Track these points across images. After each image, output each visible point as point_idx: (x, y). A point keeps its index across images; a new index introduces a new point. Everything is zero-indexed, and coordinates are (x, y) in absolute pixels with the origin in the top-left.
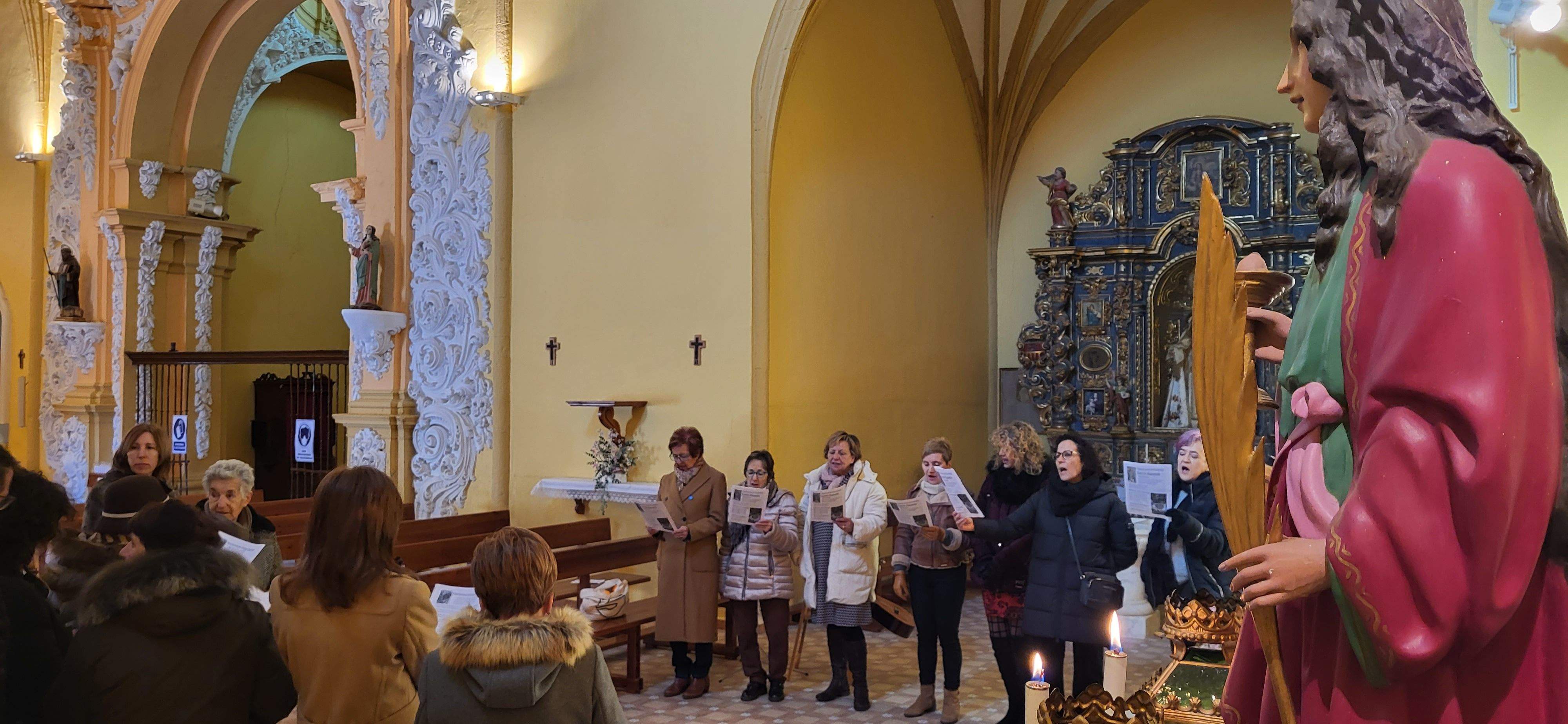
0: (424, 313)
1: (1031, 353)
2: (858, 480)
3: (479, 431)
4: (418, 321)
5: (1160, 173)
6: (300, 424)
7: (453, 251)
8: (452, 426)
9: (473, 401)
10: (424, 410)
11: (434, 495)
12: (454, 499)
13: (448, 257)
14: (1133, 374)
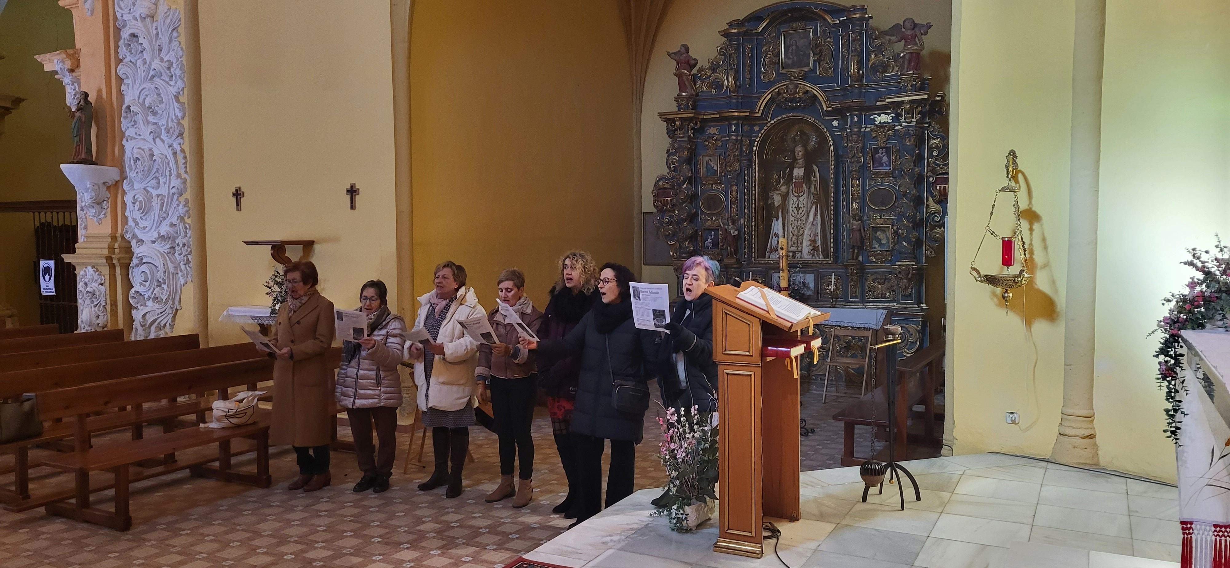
0: (133, 167)
1: (662, 199)
2: (461, 304)
3: (183, 267)
4: (131, 174)
5: (764, 48)
6: (43, 263)
7: (155, 113)
8: (159, 263)
9: (177, 241)
10: (138, 250)
11: (149, 322)
12: (165, 325)
13: (151, 118)
14: (742, 215)
